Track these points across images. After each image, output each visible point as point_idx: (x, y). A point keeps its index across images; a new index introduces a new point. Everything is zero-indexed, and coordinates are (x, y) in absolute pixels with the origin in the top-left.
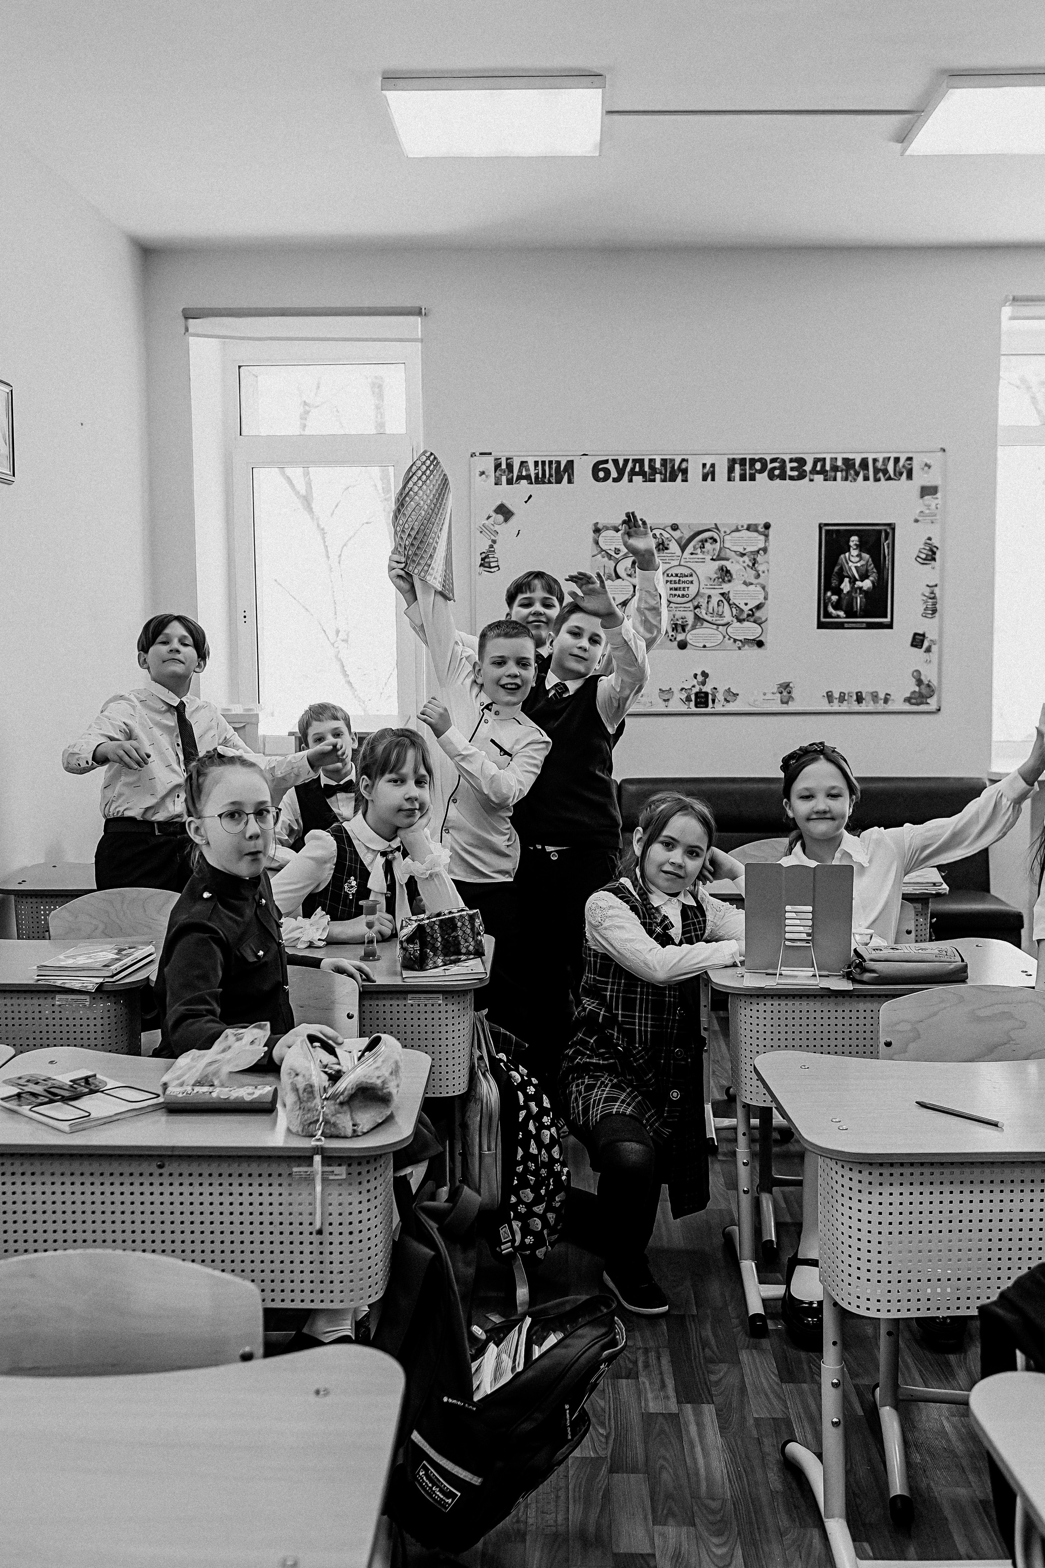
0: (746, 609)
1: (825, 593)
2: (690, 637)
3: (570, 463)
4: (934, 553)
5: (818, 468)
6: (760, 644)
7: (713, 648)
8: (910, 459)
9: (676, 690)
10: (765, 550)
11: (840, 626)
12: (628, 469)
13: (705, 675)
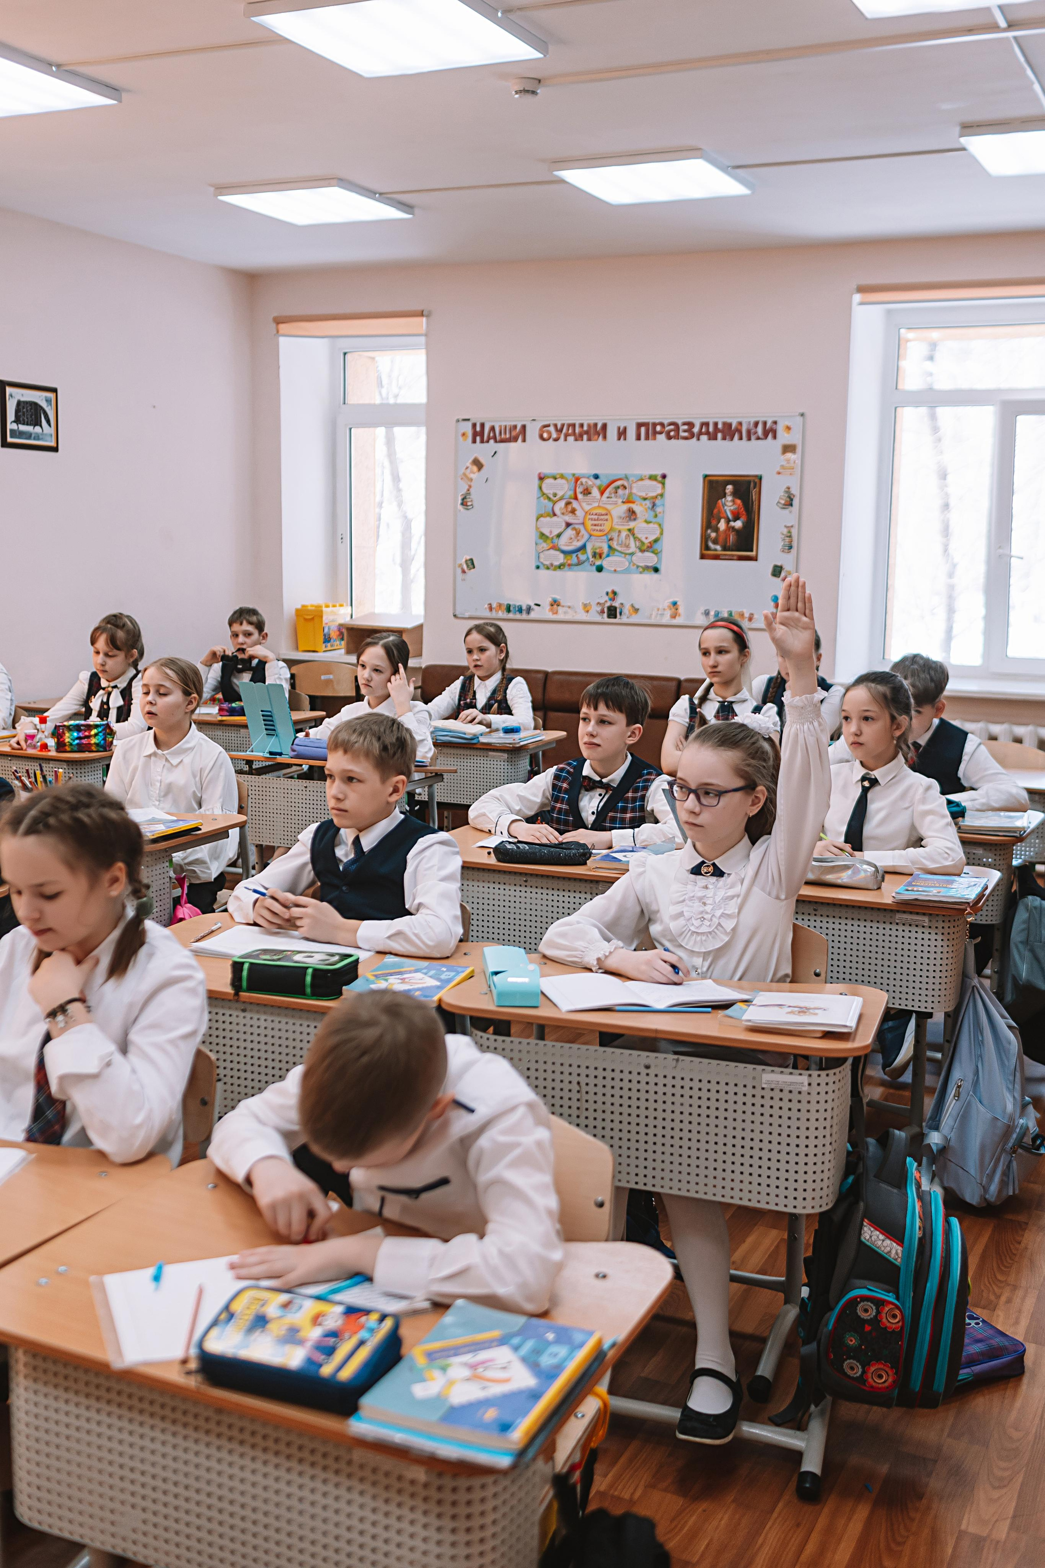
0: (646, 542)
1: (706, 530)
2: (605, 563)
3: (524, 427)
4: (792, 500)
5: (703, 430)
6: (656, 570)
7: (623, 572)
8: (775, 423)
9: (594, 604)
10: (662, 495)
11: (716, 557)
12: (564, 430)
13: (614, 593)
